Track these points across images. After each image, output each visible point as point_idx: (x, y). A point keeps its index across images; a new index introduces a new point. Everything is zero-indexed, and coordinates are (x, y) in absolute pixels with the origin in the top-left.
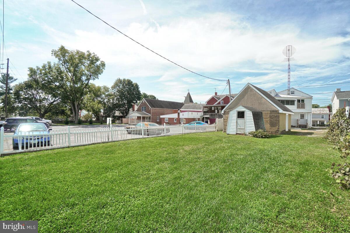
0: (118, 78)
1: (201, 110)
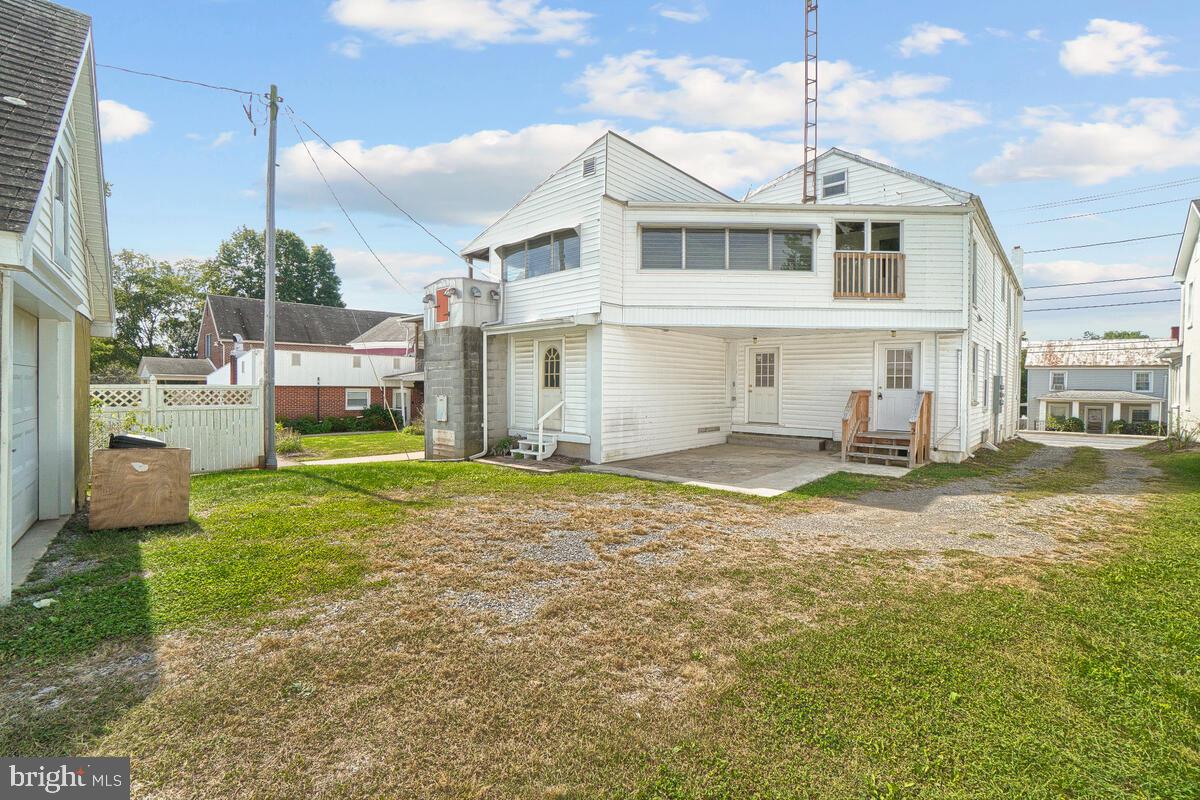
0: (242, 229)
1: (405, 345)
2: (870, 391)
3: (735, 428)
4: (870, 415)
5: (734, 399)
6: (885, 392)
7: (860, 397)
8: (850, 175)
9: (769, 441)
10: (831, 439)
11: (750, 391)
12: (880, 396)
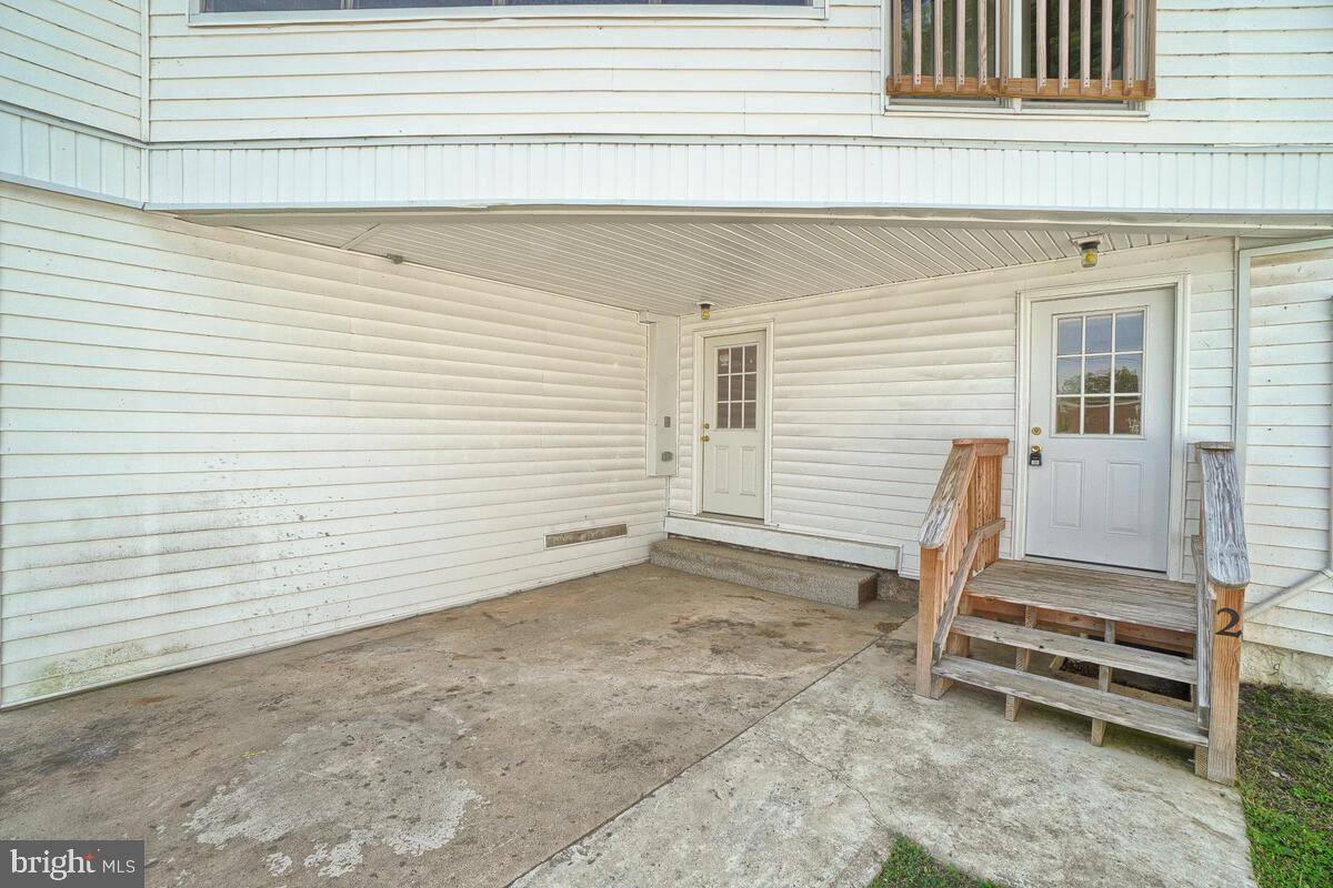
2: (1004, 443)
3: (674, 526)
4: (1004, 512)
5: (667, 456)
6: (1051, 443)
7: (980, 459)
10: (895, 572)
11: (705, 439)
12: (1035, 457)
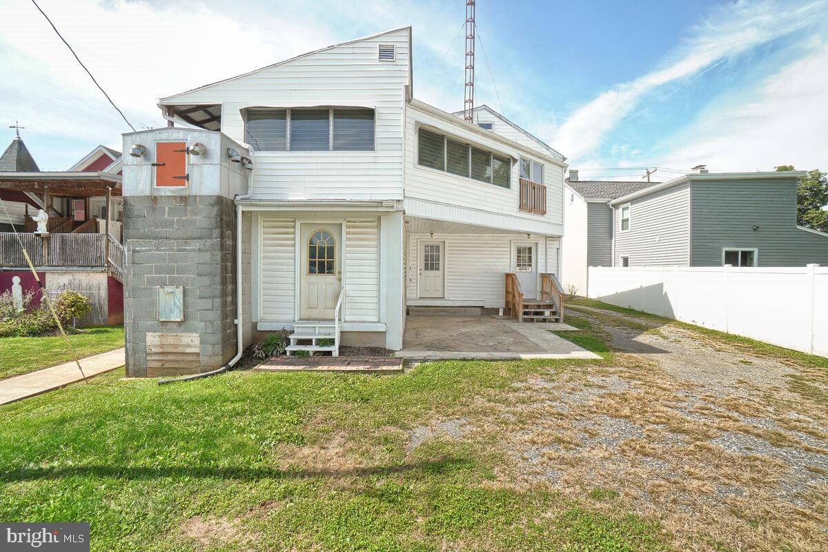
3: (410, 303)
5: (411, 280)
8: (496, 127)
9: (444, 311)
10: (483, 307)
11: (420, 274)
